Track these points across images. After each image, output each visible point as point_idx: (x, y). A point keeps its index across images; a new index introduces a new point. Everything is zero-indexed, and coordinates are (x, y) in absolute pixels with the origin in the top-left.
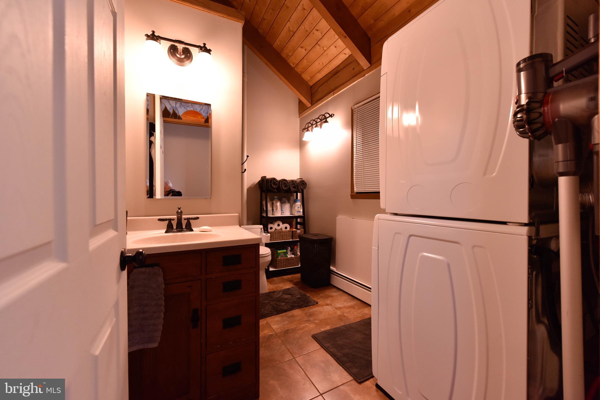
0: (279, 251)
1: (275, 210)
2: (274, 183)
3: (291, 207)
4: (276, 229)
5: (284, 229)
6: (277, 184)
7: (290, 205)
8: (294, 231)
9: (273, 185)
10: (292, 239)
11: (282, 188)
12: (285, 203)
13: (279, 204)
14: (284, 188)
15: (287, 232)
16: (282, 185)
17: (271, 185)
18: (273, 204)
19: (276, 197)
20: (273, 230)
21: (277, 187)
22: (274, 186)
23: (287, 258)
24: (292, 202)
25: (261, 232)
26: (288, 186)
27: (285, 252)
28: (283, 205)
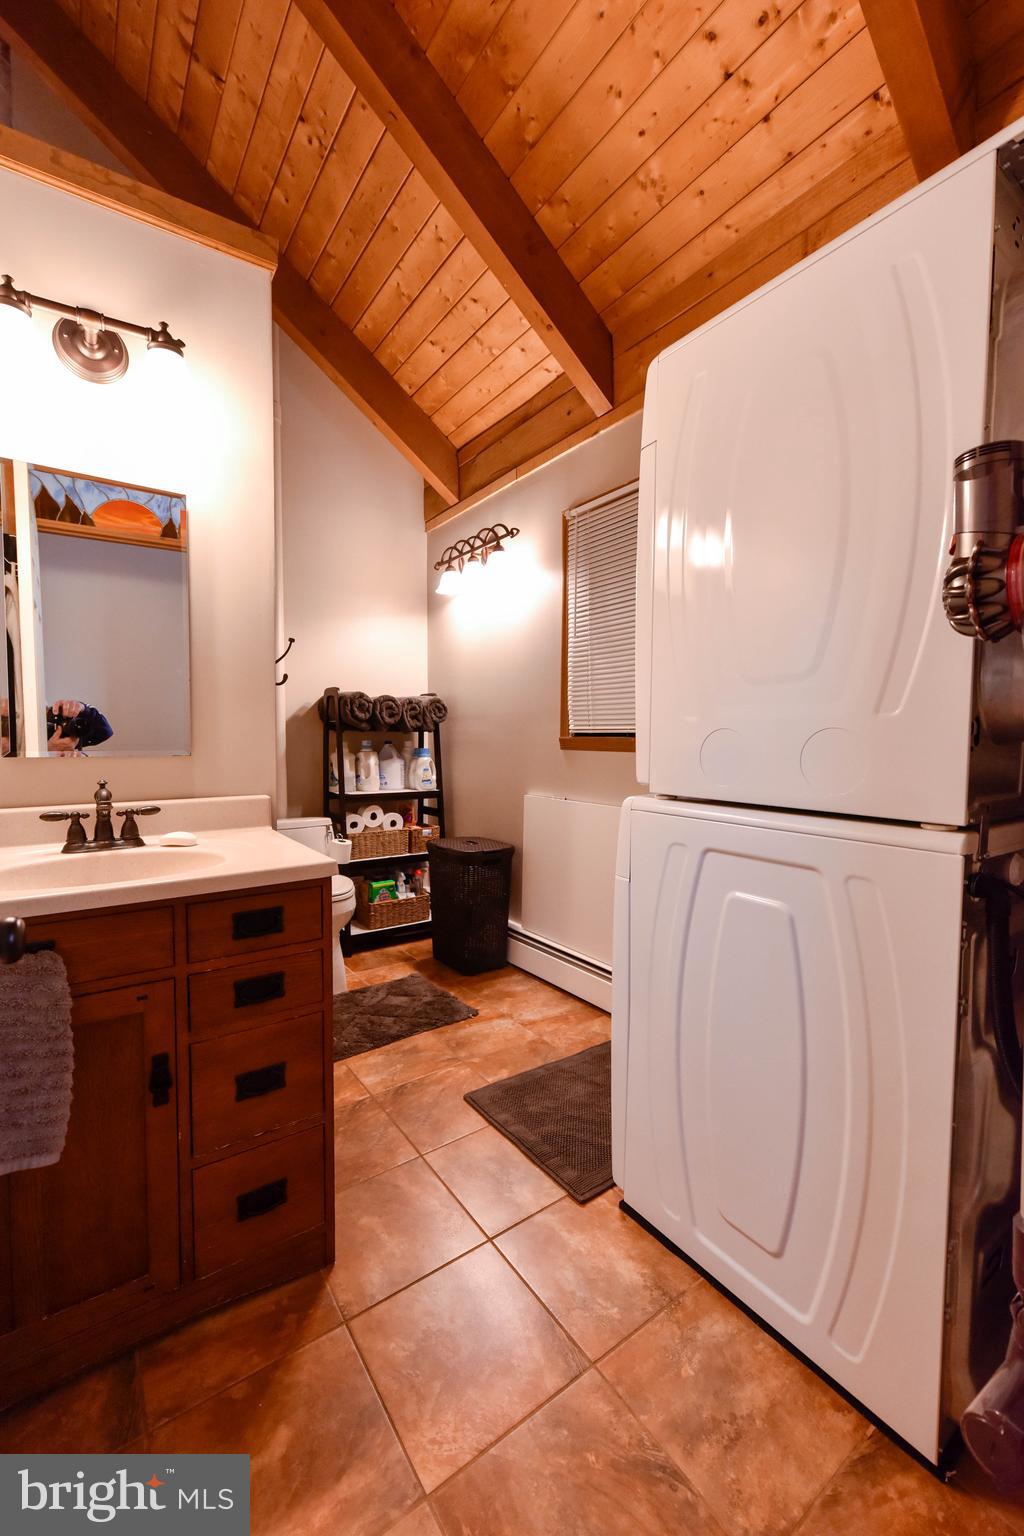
0: (375, 885)
1: (363, 777)
2: (361, 707)
3: (407, 769)
4: (366, 827)
5: (387, 828)
6: (368, 710)
7: (403, 763)
8: (415, 830)
9: (357, 713)
10: (409, 852)
11: (383, 718)
12: (391, 757)
13: (373, 760)
14: (388, 720)
15: (395, 834)
16: (381, 710)
17: (352, 711)
18: (357, 760)
19: (365, 743)
20: (359, 830)
21: (368, 715)
22: (361, 715)
23: (395, 901)
24: (407, 756)
25: (327, 835)
26: (397, 714)
27: (392, 886)
28: (384, 763)
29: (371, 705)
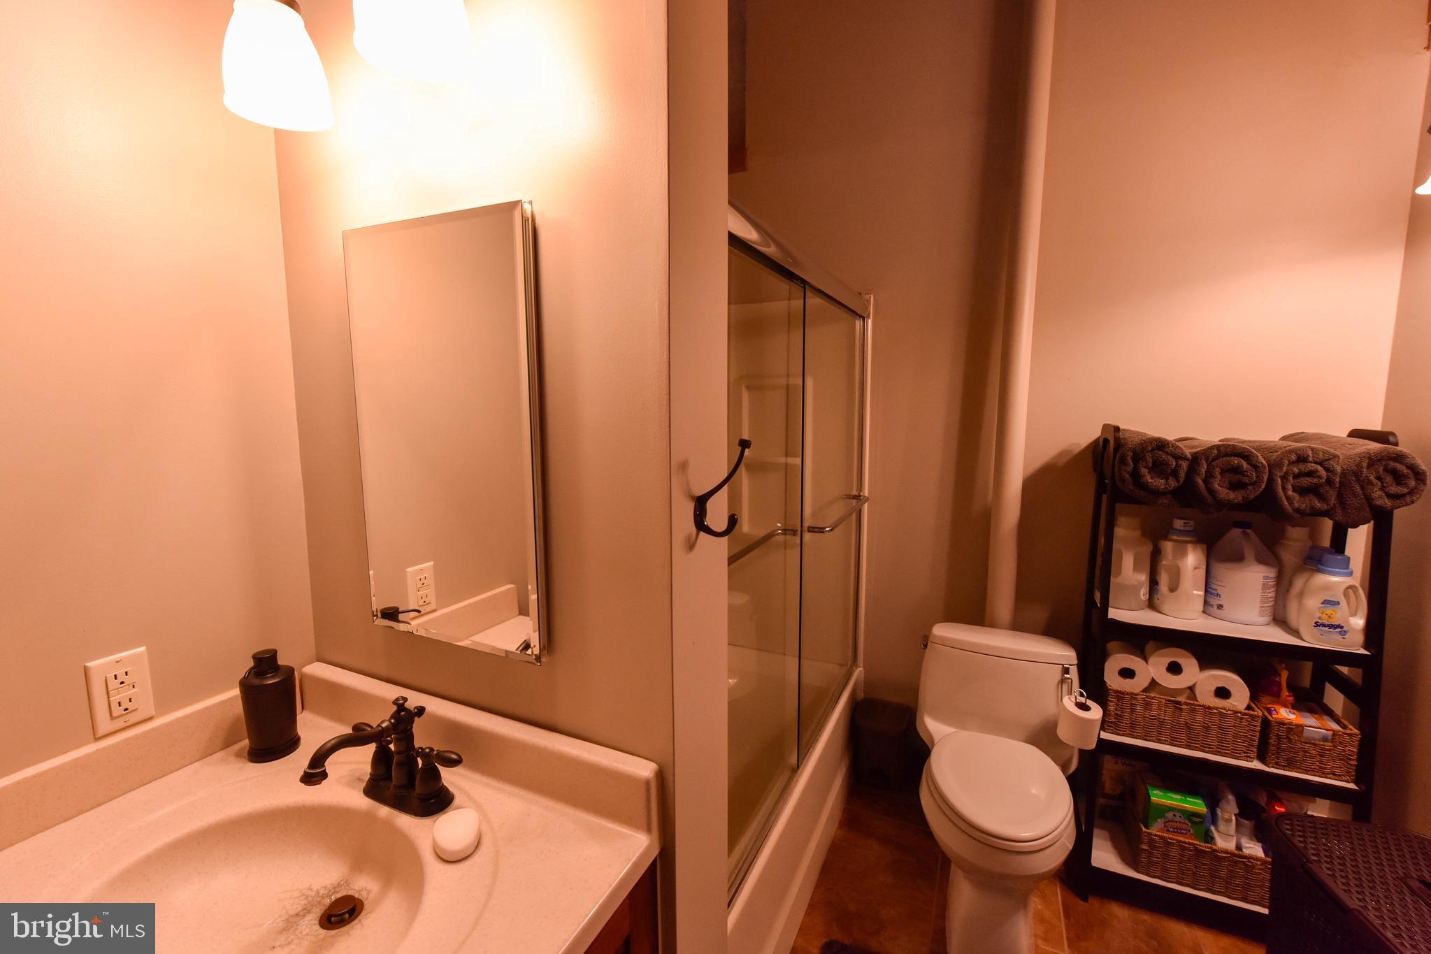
0: (1158, 797)
1: (1163, 587)
2: (1159, 468)
3: (1282, 586)
4: (1153, 684)
5: (1206, 697)
6: (1175, 473)
7: (1271, 573)
8: (1281, 723)
9: (1149, 479)
10: (1262, 758)
11: (1211, 491)
12: (1237, 558)
13: (1192, 560)
14: (1224, 493)
15: (1223, 715)
16: (1209, 475)
17: (1135, 475)
18: (1156, 555)
19: (1178, 524)
20: (1136, 685)
21: (1173, 483)
22: (1159, 483)
23: (1203, 846)
24: (1289, 556)
25: (1063, 681)
26: (1253, 484)
27: (1191, 815)
28: (1220, 569)
29: (1184, 465)
